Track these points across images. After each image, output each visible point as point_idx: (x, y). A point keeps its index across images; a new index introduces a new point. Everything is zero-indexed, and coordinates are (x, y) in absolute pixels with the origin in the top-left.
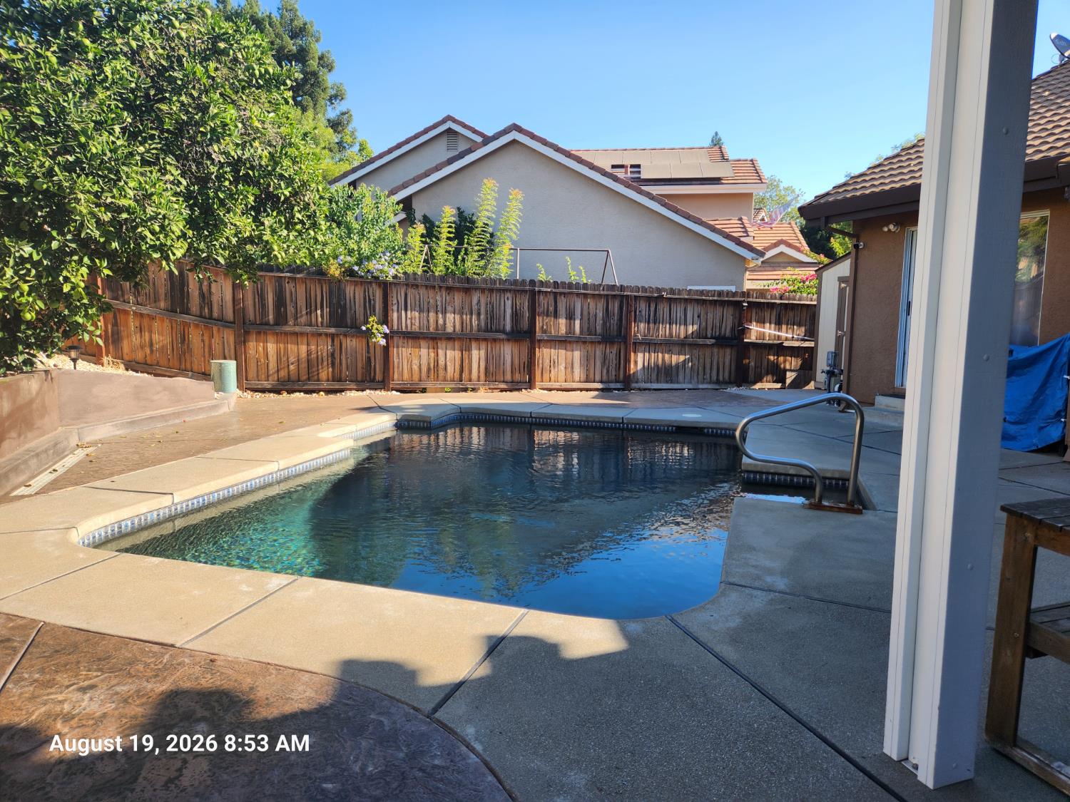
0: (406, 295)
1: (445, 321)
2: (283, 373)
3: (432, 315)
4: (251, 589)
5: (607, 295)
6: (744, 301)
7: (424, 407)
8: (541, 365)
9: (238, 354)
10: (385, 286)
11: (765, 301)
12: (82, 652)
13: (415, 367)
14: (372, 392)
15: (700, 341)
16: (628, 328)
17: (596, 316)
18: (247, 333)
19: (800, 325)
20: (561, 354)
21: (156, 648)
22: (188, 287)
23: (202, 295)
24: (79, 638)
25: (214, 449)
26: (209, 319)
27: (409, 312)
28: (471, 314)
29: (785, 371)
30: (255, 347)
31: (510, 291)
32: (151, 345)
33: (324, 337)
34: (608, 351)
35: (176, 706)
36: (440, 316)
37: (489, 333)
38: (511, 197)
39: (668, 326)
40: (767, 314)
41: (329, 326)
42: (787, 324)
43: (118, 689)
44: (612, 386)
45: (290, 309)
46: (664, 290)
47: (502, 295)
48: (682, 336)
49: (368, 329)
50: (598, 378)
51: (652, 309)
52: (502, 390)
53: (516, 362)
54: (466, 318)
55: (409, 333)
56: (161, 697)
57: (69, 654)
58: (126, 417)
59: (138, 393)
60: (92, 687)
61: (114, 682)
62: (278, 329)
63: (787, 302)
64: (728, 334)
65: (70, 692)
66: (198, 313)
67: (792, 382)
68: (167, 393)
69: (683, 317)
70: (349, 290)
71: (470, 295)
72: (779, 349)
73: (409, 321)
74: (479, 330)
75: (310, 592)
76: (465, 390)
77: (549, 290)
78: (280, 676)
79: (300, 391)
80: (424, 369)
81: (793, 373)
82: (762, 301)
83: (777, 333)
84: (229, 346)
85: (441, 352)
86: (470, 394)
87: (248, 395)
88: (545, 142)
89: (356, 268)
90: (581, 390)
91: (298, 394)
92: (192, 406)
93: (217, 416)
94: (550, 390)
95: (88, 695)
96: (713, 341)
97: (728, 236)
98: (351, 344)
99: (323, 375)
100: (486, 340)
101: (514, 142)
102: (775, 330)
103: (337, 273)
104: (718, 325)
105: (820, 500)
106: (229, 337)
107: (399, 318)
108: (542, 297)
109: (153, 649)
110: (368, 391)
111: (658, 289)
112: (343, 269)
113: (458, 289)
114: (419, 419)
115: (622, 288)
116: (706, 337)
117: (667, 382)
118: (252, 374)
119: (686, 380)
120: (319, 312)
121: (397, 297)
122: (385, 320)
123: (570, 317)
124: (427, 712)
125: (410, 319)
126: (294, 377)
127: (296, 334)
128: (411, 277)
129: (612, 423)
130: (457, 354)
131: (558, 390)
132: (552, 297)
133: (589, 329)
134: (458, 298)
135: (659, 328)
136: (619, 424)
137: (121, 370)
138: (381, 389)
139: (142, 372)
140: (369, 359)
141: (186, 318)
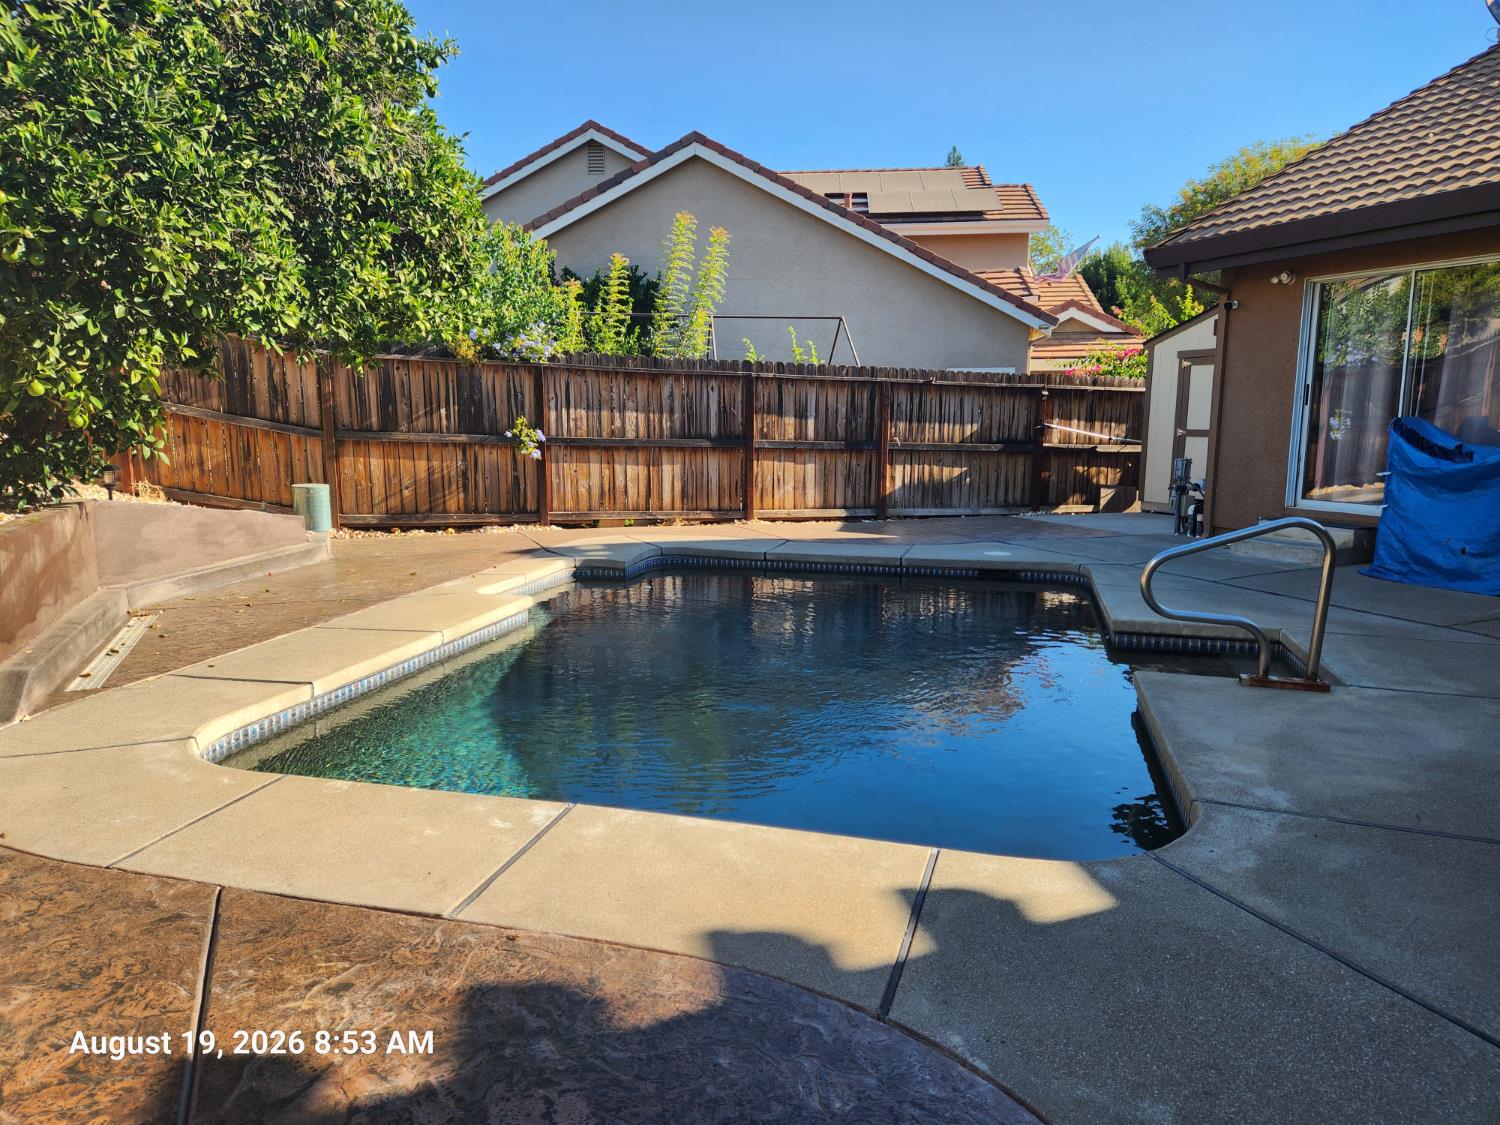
0: (567, 385)
1: (623, 422)
2: (394, 502)
3: (605, 414)
4: (508, 825)
5: (853, 382)
6: (1043, 388)
7: (609, 547)
8: (760, 485)
9: (329, 473)
10: (538, 373)
11: (1072, 387)
12: (303, 932)
13: (583, 490)
14: (523, 527)
15: (983, 447)
16: (882, 431)
17: (837, 411)
18: (340, 443)
19: (1119, 422)
20: (788, 469)
21: (414, 921)
22: (252, 376)
23: (273, 388)
24: (289, 908)
25: (337, 615)
26: (284, 424)
27: (572, 411)
28: (661, 412)
29: (1099, 487)
30: (352, 464)
31: (716, 377)
32: (201, 463)
33: (451, 448)
34: (854, 463)
35: (491, 1012)
36: (617, 415)
37: (687, 439)
38: (712, 239)
39: (937, 425)
40: (1075, 407)
41: (459, 432)
42: (1102, 421)
43: (389, 987)
44: (860, 513)
45: (402, 408)
46: (931, 373)
47: (705, 384)
48: (957, 439)
49: (514, 435)
50: (840, 501)
51: (916, 401)
52: (705, 522)
53: (726, 481)
54: (654, 417)
55: (573, 440)
56: (460, 998)
57: (285, 935)
58: (190, 569)
59: (203, 536)
60: (346, 987)
61: (377, 977)
62: (385, 437)
63: (1102, 388)
64: (1021, 435)
65: (315, 996)
66: (268, 415)
67: (1108, 503)
68: (242, 533)
69: (958, 412)
70: (487, 379)
71: (659, 384)
72: (1091, 456)
73: (572, 424)
74: (672, 435)
75: (600, 828)
76: (654, 522)
77: (771, 375)
78: (624, 961)
79: (419, 528)
80: (596, 492)
81: (1110, 491)
82: (1069, 387)
83: (1089, 433)
84: (315, 462)
85: (618, 468)
86: (660, 528)
87: (345, 534)
88: (740, 160)
89: (497, 346)
90: (817, 519)
91: (416, 531)
92: (279, 551)
93: (315, 566)
94: (773, 520)
95: (346, 999)
96: (1000, 446)
97: (1005, 296)
98: (489, 457)
99: (452, 504)
100: (682, 449)
101: (695, 159)
102: (1085, 429)
103: (471, 354)
104: (1007, 422)
105: (1266, 672)
106: (315, 449)
107: (559, 418)
108: (760, 386)
109: (410, 923)
110: (517, 526)
111: (923, 372)
112: (479, 348)
113: (642, 376)
114: (608, 565)
115: (873, 371)
116: (990, 441)
117: (936, 507)
118: (349, 502)
119: (963, 503)
120: (443, 411)
121: (554, 388)
122: (539, 422)
123: (801, 415)
124: (874, 1012)
125: (576, 421)
126: (410, 507)
127: (410, 444)
128: (575, 358)
129: (884, 566)
130: (642, 470)
131: (785, 520)
132: (774, 387)
133: (826, 432)
134: (642, 388)
135: (924, 427)
136: (896, 567)
137: (161, 501)
138: (535, 523)
139: (192, 503)
140: (516, 478)
141: (250, 422)
